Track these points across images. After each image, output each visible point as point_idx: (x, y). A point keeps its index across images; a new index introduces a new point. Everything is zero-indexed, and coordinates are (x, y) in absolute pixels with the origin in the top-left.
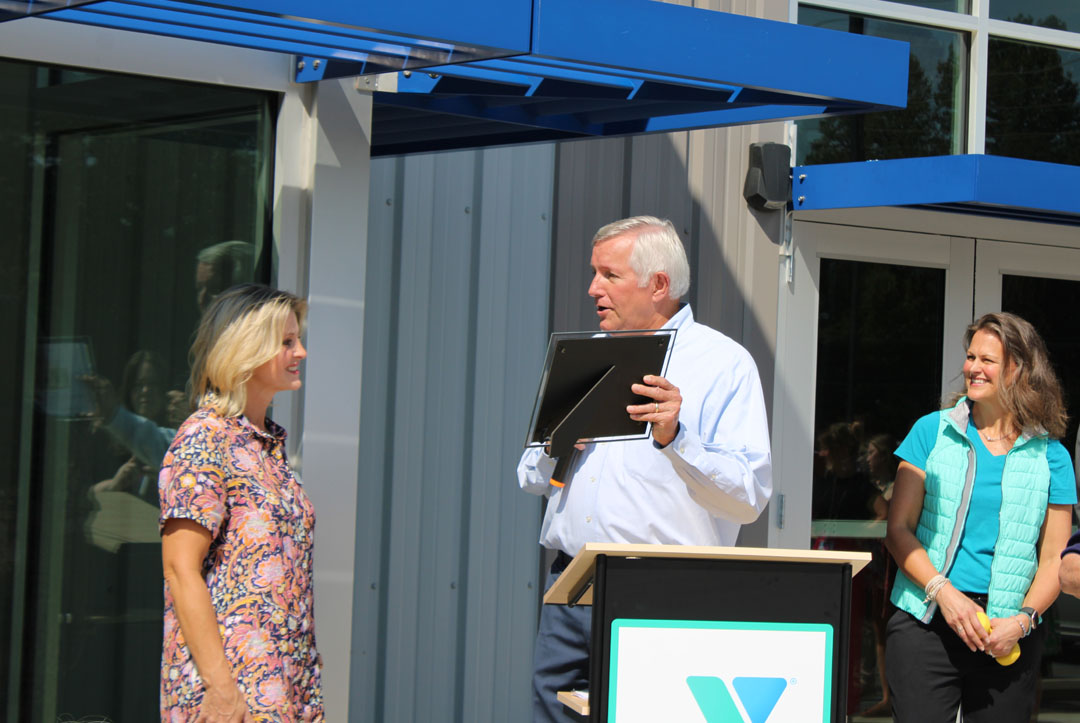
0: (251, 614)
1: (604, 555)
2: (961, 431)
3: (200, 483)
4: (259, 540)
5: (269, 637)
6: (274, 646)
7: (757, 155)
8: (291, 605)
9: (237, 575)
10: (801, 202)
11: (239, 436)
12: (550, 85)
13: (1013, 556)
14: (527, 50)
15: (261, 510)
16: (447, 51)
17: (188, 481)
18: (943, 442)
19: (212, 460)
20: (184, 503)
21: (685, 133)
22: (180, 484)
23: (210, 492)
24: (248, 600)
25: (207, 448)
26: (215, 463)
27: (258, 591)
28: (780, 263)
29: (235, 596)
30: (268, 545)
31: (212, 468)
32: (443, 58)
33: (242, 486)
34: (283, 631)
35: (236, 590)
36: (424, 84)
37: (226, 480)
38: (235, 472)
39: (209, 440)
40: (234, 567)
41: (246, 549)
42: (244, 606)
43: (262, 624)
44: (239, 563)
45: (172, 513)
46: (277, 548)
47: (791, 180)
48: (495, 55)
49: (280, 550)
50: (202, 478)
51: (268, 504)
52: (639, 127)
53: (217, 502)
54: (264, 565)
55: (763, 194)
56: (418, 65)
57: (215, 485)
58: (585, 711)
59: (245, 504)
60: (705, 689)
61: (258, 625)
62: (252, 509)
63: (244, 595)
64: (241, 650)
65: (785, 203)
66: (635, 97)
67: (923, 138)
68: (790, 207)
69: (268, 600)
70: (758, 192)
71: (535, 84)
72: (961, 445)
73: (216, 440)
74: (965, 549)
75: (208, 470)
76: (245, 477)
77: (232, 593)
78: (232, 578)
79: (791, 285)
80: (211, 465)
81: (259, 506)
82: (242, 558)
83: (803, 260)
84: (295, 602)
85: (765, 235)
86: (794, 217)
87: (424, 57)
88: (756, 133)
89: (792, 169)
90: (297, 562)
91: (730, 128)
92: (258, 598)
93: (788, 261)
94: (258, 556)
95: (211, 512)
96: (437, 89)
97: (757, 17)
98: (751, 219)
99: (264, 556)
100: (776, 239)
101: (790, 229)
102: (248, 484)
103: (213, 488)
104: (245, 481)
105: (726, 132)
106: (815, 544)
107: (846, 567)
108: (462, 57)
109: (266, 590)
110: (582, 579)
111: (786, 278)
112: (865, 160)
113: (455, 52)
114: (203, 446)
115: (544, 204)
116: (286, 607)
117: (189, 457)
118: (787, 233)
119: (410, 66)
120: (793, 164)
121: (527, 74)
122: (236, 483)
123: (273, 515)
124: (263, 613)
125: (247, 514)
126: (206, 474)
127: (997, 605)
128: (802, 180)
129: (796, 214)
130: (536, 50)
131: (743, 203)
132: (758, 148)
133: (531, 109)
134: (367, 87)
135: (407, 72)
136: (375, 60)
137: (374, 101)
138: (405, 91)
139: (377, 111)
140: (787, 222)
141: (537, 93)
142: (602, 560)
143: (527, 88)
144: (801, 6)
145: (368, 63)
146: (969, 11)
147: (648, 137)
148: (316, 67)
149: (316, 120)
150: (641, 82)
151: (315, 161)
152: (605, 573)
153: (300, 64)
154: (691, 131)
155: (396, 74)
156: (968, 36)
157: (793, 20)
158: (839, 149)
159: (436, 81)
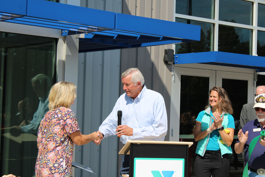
1: (132, 143)
7: (166, 52)
10: (176, 62)
12: (119, 36)
14: (114, 28)
16: (96, 29)
21: (150, 47)
28: (172, 76)
32: (95, 30)
36: (91, 36)
47: (174, 57)
48: (107, 29)
52: (139, 45)
55: (168, 61)
56: (89, 32)
60: (156, 174)
65: (173, 62)
66: (139, 39)
68: (174, 63)
71: (116, 36)
79: (174, 81)
83: (177, 75)
85: (168, 70)
86: (175, 66)
87: (90, 30)
88: (166, 47)
89: (174, 55)
91: (160, 46)
93: (173, 76)
97: (166, 20)
98: (165, 66)
100: (171, 71)
105: (159, 47)
106: (180, 140)
107: (187, 145)
108: (99, 30)
110: (127, 148)
111: (173, 79)
112: (191, 53)
113: (97, 29)
115: (118, 63)
118: (173, 70)
119: (87, 32)
120: (174, 54)
121: (114, 34)
128: (177, 57)
129: (175, 65)
130: (116, 28)
131: (163, 63)
132: (167, 50)
133: (115, 42)
134: (77, 37)
135: (87, 34)
136: (79, 31)
137: (79, 40)
138: (86, 38)
139: (80, 42)
140: (173, 67)
141: (116, 38)
142: (132, 144)
143: (114, 37)
144: (176, 18)
145: (78, 32)
146: (214, 19)
147: (142, 48)
148: (66, 33)
149: (66, 44)
150: (140, 35)
151: (66, 54)
152: (133, 147)
153: (62, 32)
154: (151, 47)
155: (84, 34)
156: (214, 24)
157: (174, 21)
158: (185, 50)
159: (93, 36)
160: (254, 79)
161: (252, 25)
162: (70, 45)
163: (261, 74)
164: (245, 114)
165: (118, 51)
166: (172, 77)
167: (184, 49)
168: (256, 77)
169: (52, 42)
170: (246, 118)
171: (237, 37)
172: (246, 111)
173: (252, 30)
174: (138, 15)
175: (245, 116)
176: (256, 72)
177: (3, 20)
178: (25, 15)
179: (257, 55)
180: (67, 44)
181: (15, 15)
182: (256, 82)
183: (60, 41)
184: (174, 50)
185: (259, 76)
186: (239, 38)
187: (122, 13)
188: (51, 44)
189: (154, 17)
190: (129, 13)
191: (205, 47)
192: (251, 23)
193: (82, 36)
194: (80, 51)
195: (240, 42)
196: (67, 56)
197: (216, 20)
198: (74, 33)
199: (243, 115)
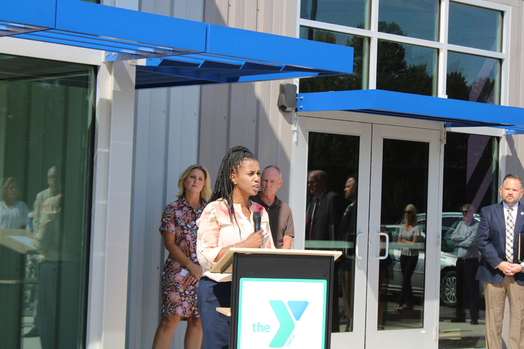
1: (237, 253)
7: (283, 89)
10: (301, 108)
12: (207, 64)
14: (204, 51)
16: (170, 51)
28: (292, 133)
32: (168, 53)
36: (156, 62)
47: (297, 99)
55: (285, 105)
56: (157, 55)
58: (229, 314)
60: (277, 305)
65: (294, 109)
66: (242, 68)
68: (296, 110)
70: (283, 104)
71: (202, 62)
79: (297, 143)
83: (301, 132)
85: (286, 121)
87: (160, 52)
89: (297, 94)
93: (295, 133)
96: (161, 64)
97: (283, 35)
98: (280, 115)
100: (290, 123)
101: (296, 119)
107: (332, 257)
108: (176, 53)
110: (227, 262)
111: (295, 140)
112: (328, 91)
113: (173, 51)
115: (196, 109)
118: (295, 121)
119: (154, 56)
120: (298, 92)
121: (200, 59)
128: (301, 99)
129: (299, 113)
130: (207, 51)
131: (277, 108)
132: (283, 86)
133: (198, 72)
134: (134, 64)
135: (150, 59)
136: (138, 53)
137: (137, 68)
138: (149, 65)
139: (137, 72)
140: (295, 117)
141: (202, 66)
143: (199, 65)
144: (301, 26)
145: (136, 55)
146: (369, 29)
148: (114, 56)
149: (113, 77)
150: (245, 63)
152: (237, 260)
153: (107, 55)
155: (146, 59)
156: (369, 39)
159: (160, 62)
160: (441, 140)
161: (438, 40)
162: (120, 78)
163: (452, 131)
165: (195, 89)
166: (293, 134)
168: (444, 136)
169: (87, 71)
173: (438, 50)
174: (232, 25)
176: (445, 126)
177: (9, 34)
178: (53, 27)
179: (447, 96)
181: (32, 27)
182: (445, 145)
183: (103, 72)
184: (298, 85)
185: (449, 134)
187: (204, 21)
188: (85, 75)
192: (436, 38)
193: (142, 62)
196: (115, 92)
197: (373, 32)
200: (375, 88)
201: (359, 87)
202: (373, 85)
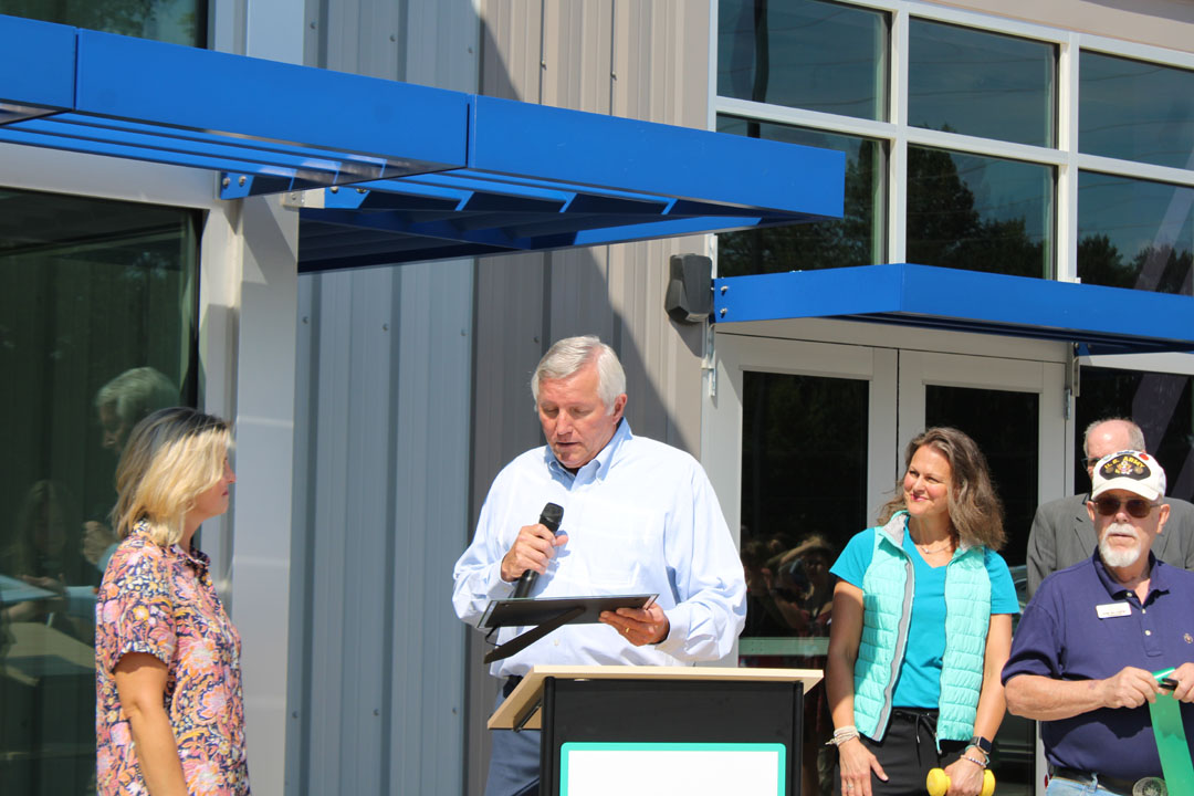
0: (198, 747)
1: (552, 677)
2: (897, 544)
3: (153, 615)
4: (204, 670)
5: (219, 769)
6: (223, 778)
7: (678, 267)
8: (233, 734)
9: (183, 708)
10: (723, 315)
11: (175, 564)
12: (481, 199)
13: (961, 669)
14: (463, 164)
15: (206, 640)
16: (380, 166)
17: (141, 613)
18: (880, 556)
19: (161, 590)
20: (142, 637)
21: (605, 246)
22: (134, 616)
23: (163, 623)
24: (194, 733)
25: (154, 579)
26: (164, 594)
27: (204, 723)
28: (703, 376)
29: (182, 729)
30: (212, 675)
31: (162, 599)
32: (374, 173)
33: (187, 615)
34: (229, 762)
35: (182, 723)
36: (352, 199)
37: (174, 608)
38: (179, 601)
39: (154, 570)
40: (179, 699)
41: (191, 680)
42: (190, 739)
43: (210, 757)
44: (185, 695)
45: (132, 647)
46: (220, 678)
47: (713, 292)
48: (430, 170)
49: (222, 679)
50: (154, 610)
51: (211, 632)
52: (566, 240)
53: (169, 633)
54: (208, 696)
55: (685, 307)
56: (347, 180)
57: (167, 616)
59: (190, 634)
61: (206, 758)
62: (197, 639)
63: (190, 728)
64: (192, 786)
65: (707, 315)
66: (568, 210)
67: (824, 244)
68: (712, 319)
69: (214, 732)
70: (680, 305)
71: (465, 197)
72: (898, 558)
73: (161, 569)
74: (910, 664)
75: (158, 602)
76: (189, 605)
77: (178, 727)
78: (178, 711)
79: (714, 399)
80: (160, 596)
81: (203, 634)
82: (187, 689)
83: (726, 376)
84: (236, 732)
85: (687, 349)
86: (716, 329)
87: (355, 171)
88: (677, 246)
89: (713, 281)
90: (234, 690)
91: (650, 242)
92: (204, 730)
93: (710, 374)
94: (203, 686)
95: (165, 645)
96: (364, 205)
97: (676, 124)
98: (672, 332)
99: (209, 686)
100: (698, 352)
101: (712, 341)
102: (192, 614)
103: (165, 619)
104: (189, 610)
105: (646, 245)
106: (743, 662)
107: (797, 685)
108: (395, 172)
109: (211, 721)
110: (529, 702)
111: (709, 391)
112: (788, 271)
113: (388, 167)
114: (151, 577)
115: (465, 321)
116: (228, 737)
117: (138, 588)
118: (709, 346)
119: (340, 182)
120: (714, 275)
121: (459, 188)
122: (180, 612)
123: (217, 645)
124: (210, 745)
125: (193, 644)
126: (157, 605)
127: (947, 719)
128: (724, 292)
129: (718, 326)
130: (472, 164)
131: (665, 316)
132: (679, 260)
133: (458, 224)
134: (293, 203)
135: (334, 188)
136: (304, 176)
137: (301, 216)
138: (333, 205)
139: (303, 227)
140: (709, 336)
141: (467, 207)
142: (551, 682)
143: (457, 202)
144: (719, 114)
145: (297, 180)
146: (887, 119)
147: (575, 250)
148: (242, 185)
149: (242, 237)
150: (574, 195)
151: (241, 279)
152: (554, 696)
153: (226, 181)
154: (611, 246)
155: (323, 190)
156: (887, 144)
157: (712, 126)
158: (734, 258)
159: (363, 197)
160: (1067, 387)
162: (260, 241)
163: (1095, 364)
164: (1046, 547)
165: (462, 267)
166: (705, 379)
167: (732, 251)
168: (1076, 378)
169: (176, 226)
170: (1053, 564)
171: (967, 199)
172: (1050, 531)
173: (1055, 169)
174: (551, 100)
175: (1049, 552)
176: (1077, 352)
178: (70, 106)
179: (1079, 279)
180: (245, 234)
181: (19, 109)
182: (1077, 398)
183: (217, 222)
184: (714, 259)
185: (1087, 372)
186: (976, 207)
187: (481, 92)
188: (171, 236)
189: (621, 111)
190: (512, 92)
191: (832, 241)
193: (314, 199)
194: (304, 267)
195: (980, 223)
196: (246, 287)
197: (895, 126)
198: (280, 185)
199: (1041, 548)
200: (903, 260)
201: (865, 259)
202: (898, 253)
